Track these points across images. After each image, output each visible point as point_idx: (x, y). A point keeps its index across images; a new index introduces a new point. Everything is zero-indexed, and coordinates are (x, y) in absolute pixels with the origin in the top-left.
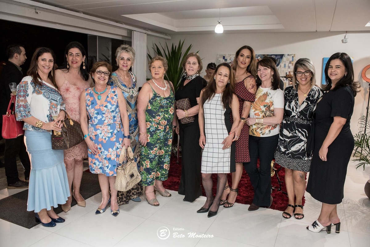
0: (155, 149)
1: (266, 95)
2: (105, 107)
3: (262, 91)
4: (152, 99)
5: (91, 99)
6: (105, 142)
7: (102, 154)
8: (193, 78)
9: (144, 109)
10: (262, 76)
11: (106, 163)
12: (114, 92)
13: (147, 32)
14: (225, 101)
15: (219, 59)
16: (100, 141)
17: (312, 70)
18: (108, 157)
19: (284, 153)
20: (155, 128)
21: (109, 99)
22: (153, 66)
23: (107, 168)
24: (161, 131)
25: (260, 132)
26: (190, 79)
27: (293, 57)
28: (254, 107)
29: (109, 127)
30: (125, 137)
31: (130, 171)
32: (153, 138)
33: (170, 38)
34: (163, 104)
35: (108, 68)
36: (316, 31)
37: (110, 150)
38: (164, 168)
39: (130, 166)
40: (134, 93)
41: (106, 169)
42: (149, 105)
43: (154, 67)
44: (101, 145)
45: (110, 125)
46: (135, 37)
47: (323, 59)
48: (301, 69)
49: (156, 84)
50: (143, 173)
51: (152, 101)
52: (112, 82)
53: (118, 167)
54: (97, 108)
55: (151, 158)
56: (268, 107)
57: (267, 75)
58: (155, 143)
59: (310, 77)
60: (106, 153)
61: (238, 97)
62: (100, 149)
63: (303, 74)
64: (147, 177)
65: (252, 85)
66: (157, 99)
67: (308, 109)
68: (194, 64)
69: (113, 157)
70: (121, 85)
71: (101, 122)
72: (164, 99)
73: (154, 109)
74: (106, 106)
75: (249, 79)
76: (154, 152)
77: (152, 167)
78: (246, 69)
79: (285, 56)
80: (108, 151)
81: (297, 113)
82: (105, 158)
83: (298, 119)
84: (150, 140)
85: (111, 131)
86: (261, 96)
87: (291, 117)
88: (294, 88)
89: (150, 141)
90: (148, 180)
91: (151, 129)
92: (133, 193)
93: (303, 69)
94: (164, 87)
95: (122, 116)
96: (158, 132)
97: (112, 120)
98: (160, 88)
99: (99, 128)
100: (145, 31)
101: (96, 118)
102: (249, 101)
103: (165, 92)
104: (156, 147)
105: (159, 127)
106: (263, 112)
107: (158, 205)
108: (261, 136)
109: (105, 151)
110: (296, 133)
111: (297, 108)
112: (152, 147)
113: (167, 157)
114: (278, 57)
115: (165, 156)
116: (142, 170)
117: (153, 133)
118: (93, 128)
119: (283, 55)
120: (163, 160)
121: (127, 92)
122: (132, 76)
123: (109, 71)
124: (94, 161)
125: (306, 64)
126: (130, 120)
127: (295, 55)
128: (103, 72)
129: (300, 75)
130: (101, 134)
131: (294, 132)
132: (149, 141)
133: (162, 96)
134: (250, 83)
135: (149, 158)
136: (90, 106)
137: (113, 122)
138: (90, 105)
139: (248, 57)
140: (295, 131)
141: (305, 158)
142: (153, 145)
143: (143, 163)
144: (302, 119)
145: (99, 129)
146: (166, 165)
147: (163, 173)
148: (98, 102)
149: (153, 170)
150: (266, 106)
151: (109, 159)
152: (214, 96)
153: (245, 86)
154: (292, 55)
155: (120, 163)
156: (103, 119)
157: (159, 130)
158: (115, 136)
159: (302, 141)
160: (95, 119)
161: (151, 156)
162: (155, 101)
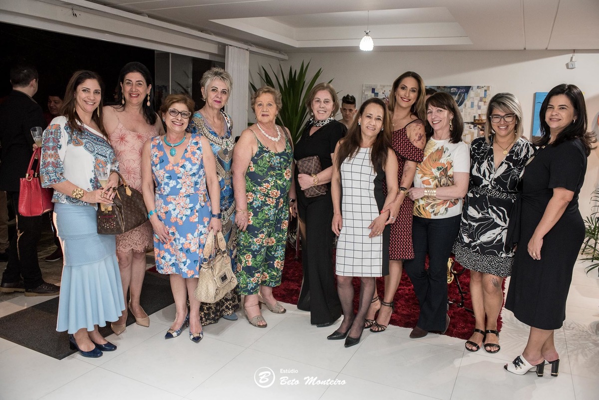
0: (260, 236)
1: (441, 151)
2: (181, 167)
3: (434, 145)
4: (256, 155)
5: (160, 154)
6: (182, 223)
7: (176, 242)
8: (325, 123)
9: (243, 171)
10: (434, 122)
11: (183, 257)
12: (197, 143)
13: (249, 47)
14: (377, 159)
15: (366, 93)
16: (174, 221)
17: (517, 113)
18: (186, 247)
19: (468, 245)
20: (261, 203)
21: (188, 155)
22: (260, 103)
23: (184, 265)
24: (271, 207)
25: (431, 210)
26: (321, 125)
27: (486, 91)
28: (421, 170)
29: (188, 200)
30: (214, 216)
31: (220, 270)
32: (258, 219)
33: (286, 57)
34: (275, 164)
35: (188, 106)
36: (525, 49)
37: (190, 236)
38: (276, 267)
39: (220, 262)
40: (230, 146)
41: (182, 266)
42: (252, 165)
43: (260, 105)
44: (174, 228)
45: (188, 196)
46: (230, 55)
47: (535, 95)
48: (499, 111)
49: (263, 132)
50: (241, 275)
51: (256, 158)
52: (194, 128)
53: (203, 264)
54: (168, 169)
55: (253, 250)
56: (444, 171)
57: (443, 121)
58: (260, 226)
59: (512, 124)
60: (183, 240)
61: (397, 153)
62: (173, 234)
63: (502, 119)
64: (248, 280)
65: (418, 135)
66: (264, 155)
67: (510, 174)
68: (326, 102)
69: (193, 248)
70: (208, 133)
71: (175, 191)
72: (276, 155)
73: (260, 171)
74: (183, 166)
75: (414, 125)
76: (260, 240)
77: (256, 265)
78: (409, 109)
79: (472, 90)
80: (185, 237)
81: (491, 181)
82: (181, 249)
83: (492, 190)
84: (252, 221)
85: (191, 205)
86: (432, 153)
87: (481, 186)
88: (487, 141)
89: (253, 223)
90: (249, 285)
91: (254, 204)
92: (227, 306)
93: (502, 111)
94: (276, 136)
95: (209, 183)
96: (266, 208)
97: (193, 188)
98: (270, 138)
99: (172, 201)
100: (246, 47)
101: (167, 184)
102: (413, 160)
103: (276, 144)
104: (263, 232)
105: (267, 201)
106: (436, 178)
107: (265, 326)
108: (432, 218)
109: (182, 238)
110: (488, 213)
111: (490, 173)
112: (256, 232)
113: (279, 250)
114: (462, 91)
115: (276, 248)
116: (240, 270)
117: (258, 210)
118: (162, 201)
119: (470, 87)
120: (273, 253)
121: (219, 144)
122: (225, 118)
123: (190, 110)
124: (163, 253)
125: (508, 103)
126: (223, 189)
127: (489, 87)
128: (179, 112)
129: (496, 120)
130: (174, 210)
131: (486, 211)
132: (251, 223)
133: (273, 151)
134: (415, 132)
135: (251, 250)
136: (158, 166)
137: (193, 192)
138: (157, 164)
139: (414, 91)
140: (487, 209)
141: (502, 254)
142: (258, 229)
143: (241, 258)
144: (499, 190)
145: (172, 203)
146: (278, 262)
147: (274, 275)
148: (171, 159)
149: (257, 269)
150: (441, 169)
151: (187, 251)
152: (357, 152)
153: (407, 137)
154: (485, 88)
155: (205, 257)
156: (178, 187)
157: (267, 205)
158: (197, 214)
159: (497, 226)
160: (166, 187)
161: (254, 248)
162: (262, 158)
